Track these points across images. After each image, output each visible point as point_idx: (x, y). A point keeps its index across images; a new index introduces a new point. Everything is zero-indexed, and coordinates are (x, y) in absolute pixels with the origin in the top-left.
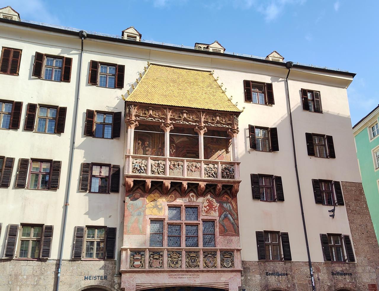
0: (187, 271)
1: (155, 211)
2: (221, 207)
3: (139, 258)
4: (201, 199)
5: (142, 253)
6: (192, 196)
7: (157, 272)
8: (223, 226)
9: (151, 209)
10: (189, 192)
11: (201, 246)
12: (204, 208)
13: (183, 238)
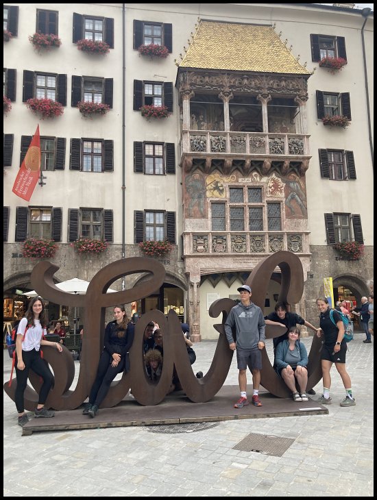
0: (252, 256)
1: (216, 193)
2: (288, 187)
3: (202, 242)
4: (265, 179)
5: (204, 237)
6: (256, 175)
7: (221, 256)
8: (290, 208)
9: (212, 191)
10: (252, 171)
11: (266, 230)
12: (268, 189)
13: (247, 221)
